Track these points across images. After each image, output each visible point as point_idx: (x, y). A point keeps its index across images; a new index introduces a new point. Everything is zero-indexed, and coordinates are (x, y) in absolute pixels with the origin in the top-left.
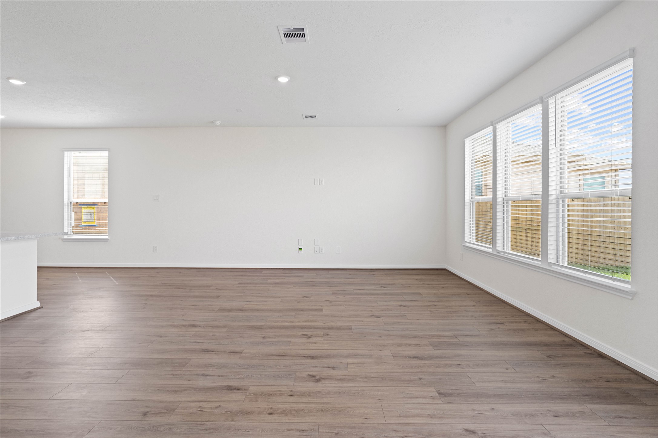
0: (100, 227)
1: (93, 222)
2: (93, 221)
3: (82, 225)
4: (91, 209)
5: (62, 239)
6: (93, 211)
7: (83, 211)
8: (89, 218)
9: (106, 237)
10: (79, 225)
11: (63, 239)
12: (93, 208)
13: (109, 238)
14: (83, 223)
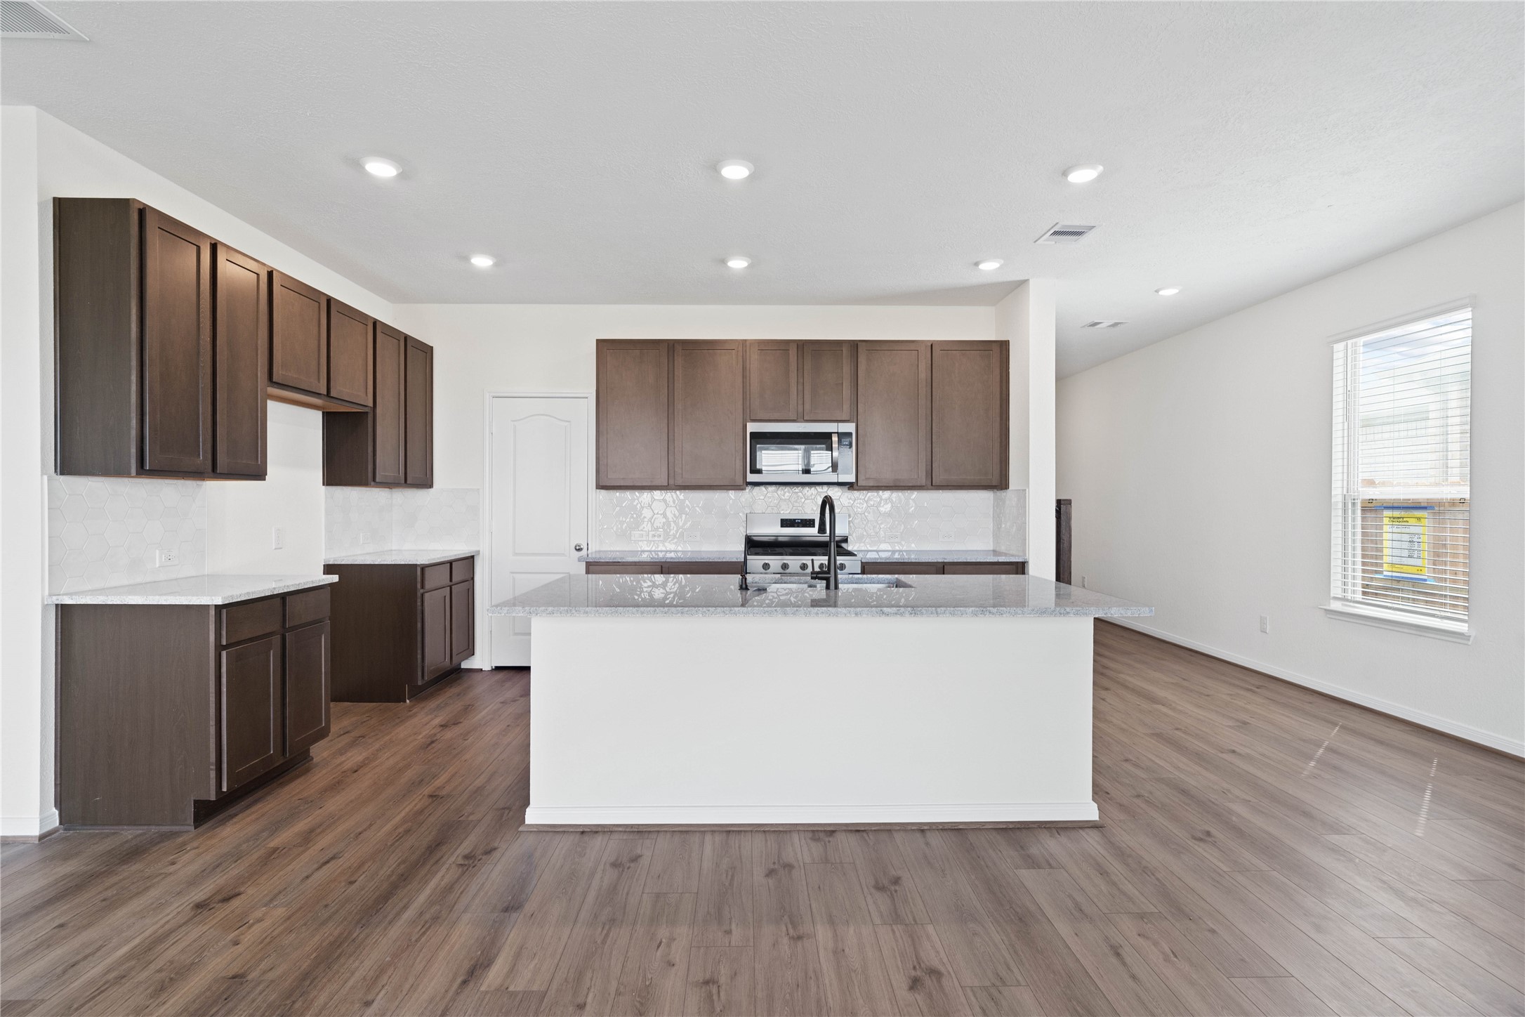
0: (1441, 588)
1: (1420, 568)
2: (1419, 562)
3: (1385, 573)
4: (1412, 521)
5: (1325, 610)
6: (1423, 527)
7: (1386, 528)
8: (1406, 553)
9: (1462, 628)
10: (1376, 572)
11: (1329, 610)
12: (1419, 519)
13: (1473, 634)
14: (1386, 567)
